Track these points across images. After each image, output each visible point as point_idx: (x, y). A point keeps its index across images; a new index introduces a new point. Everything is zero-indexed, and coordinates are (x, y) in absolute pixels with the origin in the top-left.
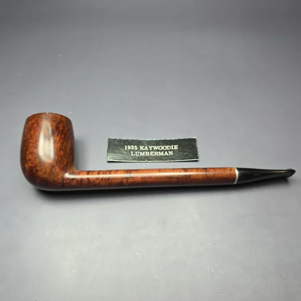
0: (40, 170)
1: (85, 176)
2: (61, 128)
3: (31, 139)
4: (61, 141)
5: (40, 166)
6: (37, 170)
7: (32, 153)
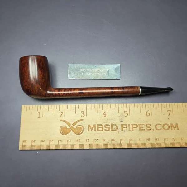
0: (32, 91)
1: (57, 92)
2: (41, 66)
3: (25, 73)
4: (42, 73)
5: (32, 89)
6: (31, 91)
7: (27, 81)
